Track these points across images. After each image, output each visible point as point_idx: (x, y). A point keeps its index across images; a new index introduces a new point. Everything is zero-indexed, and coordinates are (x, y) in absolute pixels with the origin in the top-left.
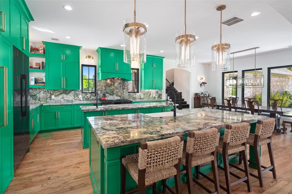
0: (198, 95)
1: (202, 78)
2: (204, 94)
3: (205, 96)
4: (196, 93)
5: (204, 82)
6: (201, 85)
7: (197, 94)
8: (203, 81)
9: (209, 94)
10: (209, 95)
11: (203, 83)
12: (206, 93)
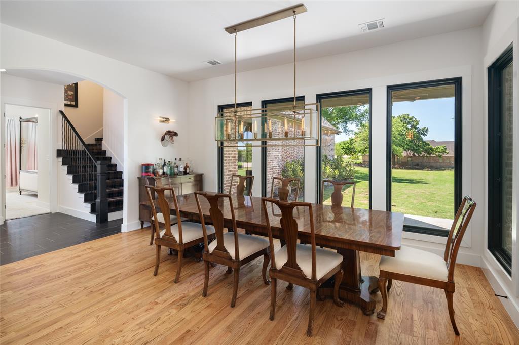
0: (151, 170)
1: (167, 120)
2: (173, 165)
3: (176, 170)
4: (145, 165)
5: (171, 130)
6: (163, 139)
7: (147, 166)
8: (170, 126)
9: (188, 165)
10: (185, 169)
11: (169, 133)
12: (178, 163)
